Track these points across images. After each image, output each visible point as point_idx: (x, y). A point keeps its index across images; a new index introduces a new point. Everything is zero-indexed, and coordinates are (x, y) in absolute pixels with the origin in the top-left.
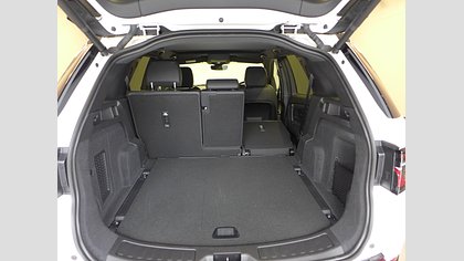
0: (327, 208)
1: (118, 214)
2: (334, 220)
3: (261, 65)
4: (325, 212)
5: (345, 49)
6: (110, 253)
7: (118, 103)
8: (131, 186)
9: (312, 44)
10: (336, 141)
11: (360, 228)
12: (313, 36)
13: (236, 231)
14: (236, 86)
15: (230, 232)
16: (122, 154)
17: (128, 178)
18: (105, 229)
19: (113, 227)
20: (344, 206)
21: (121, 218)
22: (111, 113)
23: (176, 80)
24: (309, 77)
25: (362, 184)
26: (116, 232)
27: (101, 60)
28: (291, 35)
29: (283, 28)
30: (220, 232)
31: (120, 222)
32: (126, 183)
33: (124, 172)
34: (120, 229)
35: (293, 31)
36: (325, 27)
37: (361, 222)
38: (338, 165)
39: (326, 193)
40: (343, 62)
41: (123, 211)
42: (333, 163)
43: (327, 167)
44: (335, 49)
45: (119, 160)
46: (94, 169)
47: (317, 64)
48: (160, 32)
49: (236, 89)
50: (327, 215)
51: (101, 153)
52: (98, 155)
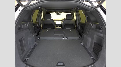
0: (92, 56)
2: (95, 61)
4: (92, 58)
7: (28, 23)
8: (32, 48)
9: (90, 5)
10: (95, 36)
12: (90, 3)
13: (64, 64)
15: (62, 64)
16: (29, 38)
17: (31, 45)
18: (22, 63)
19: (25, 62)
21: (28, 58)
22: (26, 26)
24: (86, 16)
26: (26, 64)
30: (59, 64)
31: (27, 60)
32: (30, 47)
33: (30, 44)
34: (27, 62)
35: (84, 1)
40: (100, 11)
41: (29, 56)
42: (94, 43)
45: (28, 40)
46: (19, 43)
50: (92, 59)
51: (22, 38)
52: (21, 39)
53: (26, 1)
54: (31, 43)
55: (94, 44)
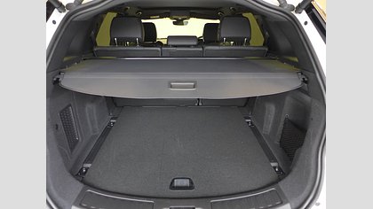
0: (275, 161)
1: (86, 162)
2: (282, 174)
3: (218, 21)
4: (273, 164)
6: (75, 204)
8: (99, 133)
9: (275, 2)
13: (191, 182)
14: (195, 43)
15: (186, 183)
16: (89, 107)
18: (72, 179)
19: (80, 175)
20: (291, 159)
21: (89, 165)
23: (138, 35)
26: (82, 181)
27: (58, 16)
30: (177, 183)
31: (87, 169)
32: (94, 132)
33: (92, 122)
34: (87, 178)
38: (287, 122)
39: (273, 144)
40: (306, 23)
41: (90, 159)
42: (283, 120)
43: (276, 122)
44: (299, 9)
45: (87, 110)
46: (60, 124)
47: (279, 24)
49: (195, 46)
50: (275, 168)
51: (67, 107)
52: (64, 110)
55: (285, 124)
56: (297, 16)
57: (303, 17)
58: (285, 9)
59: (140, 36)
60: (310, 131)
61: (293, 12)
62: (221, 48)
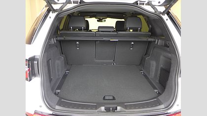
0: (157, 89)
1: (57, 89)
3: (123, 20)
4: (156, 91)
5: (168, 14)
6: (57, 104)
8: (61, 77)
9: (152, 10)
10: (162, 58)
11: (172, 97)
12: (153, 7)
13: (114, 97)
15: (111, 98)
16: (57, 61)
17: (60, 73)
19: (56, 94)
20: (165, 88)
21: (59, 91)
22: (53, 41)
23: (83, 26)
24: (149, 26)
25: (174, 77)
27: (52, 15)
28: (142, 6)
29: (139, 2)
30: (106, 98)
32: (59, 76)
33: (58, 70)
34: (59, 96)
35: (143, 4)
36: (159, 2)
37: (173, 94)
38: (162, 69)
39: (156, 82)
40: (167, 20)
41: (59, 88)
42: (160, 68)
43: (156, 70)
44: (163, 13)
45: (56, 64)
47: (154, 20)
48: (80, 3)
49: (113, 32)
51: (49, 60)
53: (58, 3)
54: (60, 69)
55: (161, 71)
56: (163, 16)
57: (165, 17)
58: (157, 13)
59: (84, 26)
60: (172, 69)
61: (161, 15)
62: (127, 33)
